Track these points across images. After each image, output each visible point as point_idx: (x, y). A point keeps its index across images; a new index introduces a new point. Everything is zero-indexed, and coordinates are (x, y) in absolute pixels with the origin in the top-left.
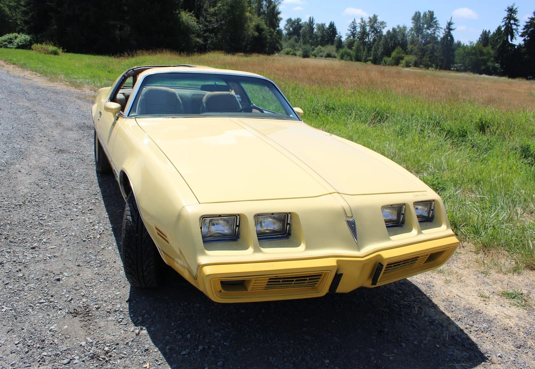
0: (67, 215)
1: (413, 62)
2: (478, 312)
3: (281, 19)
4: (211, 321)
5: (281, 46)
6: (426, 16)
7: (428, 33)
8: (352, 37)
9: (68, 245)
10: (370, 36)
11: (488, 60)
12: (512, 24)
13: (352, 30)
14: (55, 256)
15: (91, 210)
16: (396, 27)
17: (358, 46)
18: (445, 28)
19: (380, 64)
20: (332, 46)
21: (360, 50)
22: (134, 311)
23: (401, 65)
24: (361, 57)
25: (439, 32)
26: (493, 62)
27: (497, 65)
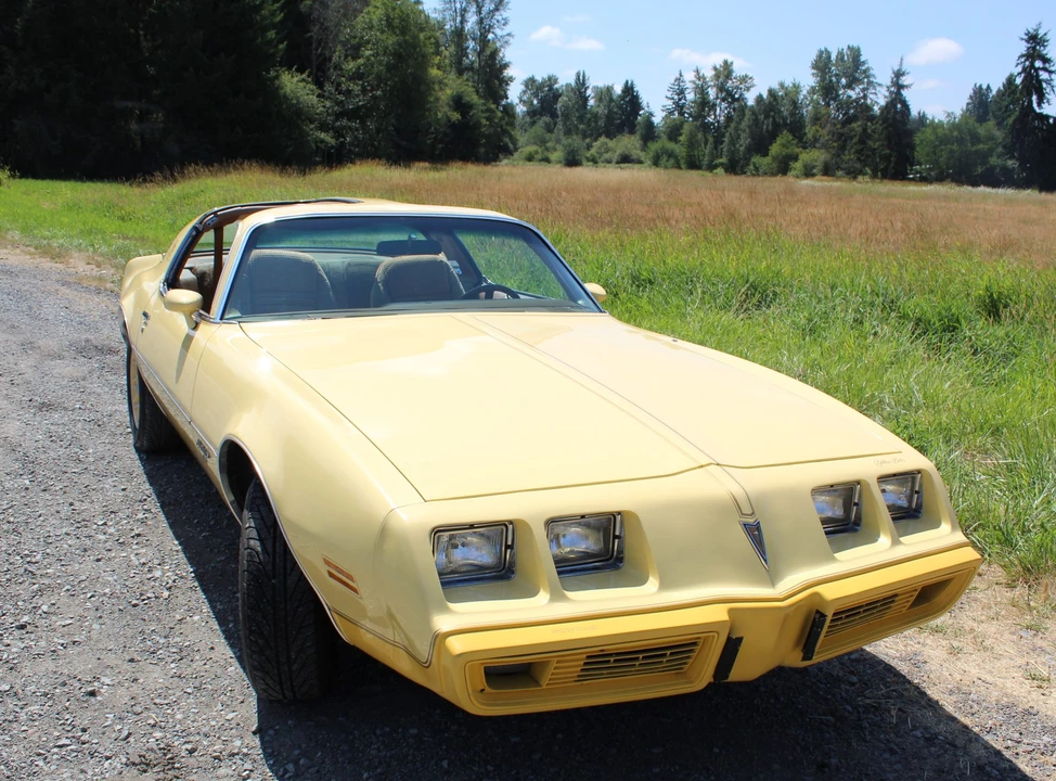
0: (85, 550)
1: (820, 164)
2: (1028, 713)
3: (511, 79)
4: (449, 764)
5: (514, 141)
6: (842, 59)
7: (850, 97)
8: (676, 113)
9: (100, 617)
10: (718, 109)
11: (990, 152)
12: (1039, 68)
13: (676, 97)
14: (74, 643)
15: (139, 535)
16: (776, 86)
17: (691, 133)
18: (889, 84)
19: (745, 173)
20: (633, 138)
21: (697, 142)
22: (273, 752)
23: (793, 173)
24: (701, 158)
25: (875, 94)
26: (1002, 156)
27: (1011, 163)
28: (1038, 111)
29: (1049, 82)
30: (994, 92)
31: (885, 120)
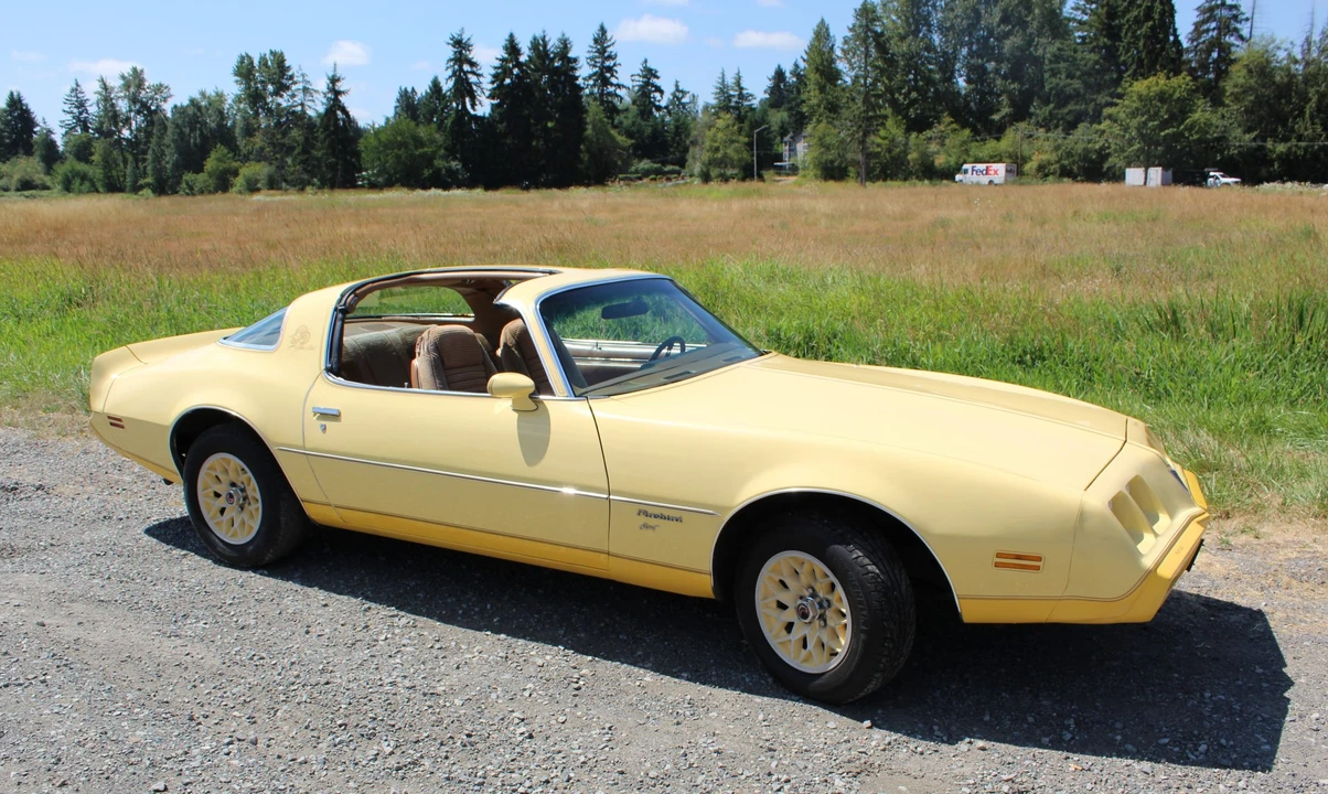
1: (263, 178)
6: (266, 65)
7: (280, 105)
8: (78, 129)
10: (134, 123)
11: (433, 155)
12: (468, 72)
13: (75, 110)
16: (197, 95)
17: (105, 152)
18: (326, 90)
19: (177, 192)
20: (31, 159)
21: (115, 161)
23: (234, 189)
24: (121, 179)
25: (313, 101)
26: (445, 158)
27: (455, 165)
28: (472, 112)
29: (478, 84)
30: (419, 95)
31: (326, 128)
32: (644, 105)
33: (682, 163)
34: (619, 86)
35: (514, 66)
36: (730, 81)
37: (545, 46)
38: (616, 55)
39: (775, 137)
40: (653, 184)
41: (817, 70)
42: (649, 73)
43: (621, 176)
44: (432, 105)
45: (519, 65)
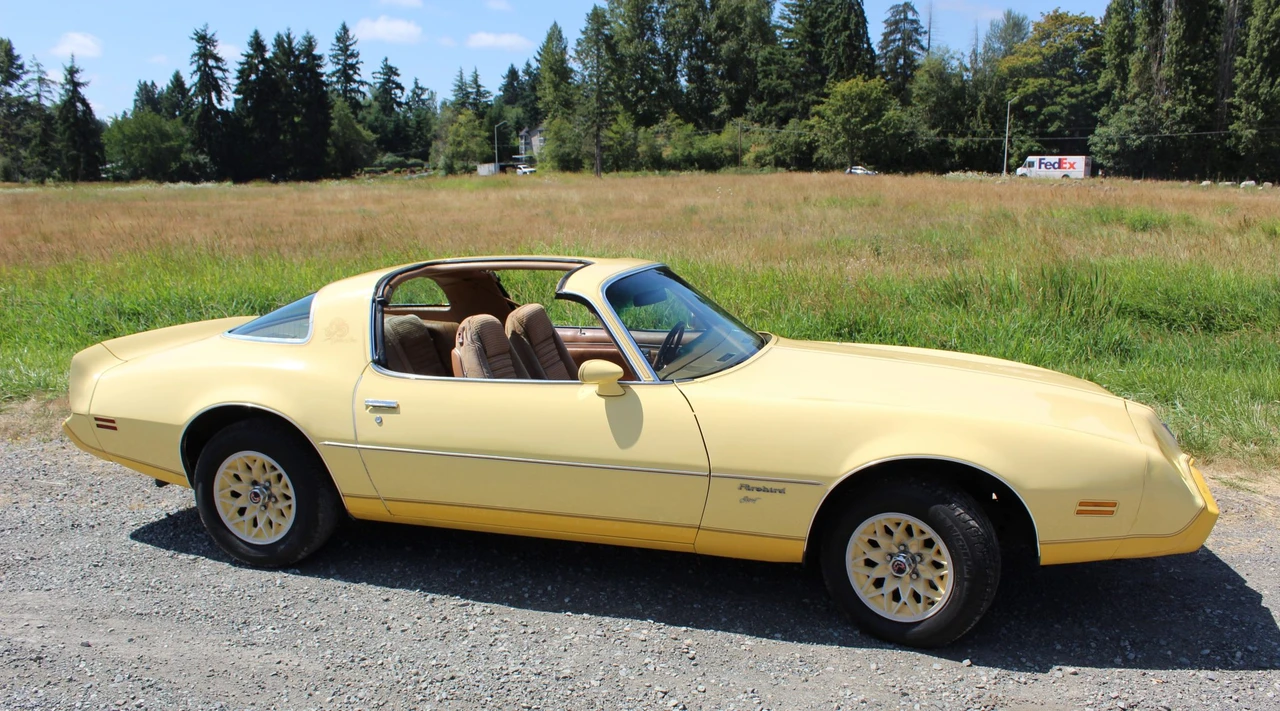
7: (9, 94)
11: (180, 149)
12: (213, 67)
18: (63, 81)
25: (50, 92)
26: (192, 151)
27: (203, 158)
28: (219, 107)
29: (224, 79)
30: (159, 89)
31: (66, 120)
32: (386, 102)
33: (425, 156)
34: (362, 83)
35: (260, 63)
36: (468, 78)
37: (290, 42)
38: (358, 54)
39: (511, 132)
40: (398, 177)
41: (551, 69)
42: (390, 71)
43: (366, 169)
44: (174, 99)
45: (264, 61)
